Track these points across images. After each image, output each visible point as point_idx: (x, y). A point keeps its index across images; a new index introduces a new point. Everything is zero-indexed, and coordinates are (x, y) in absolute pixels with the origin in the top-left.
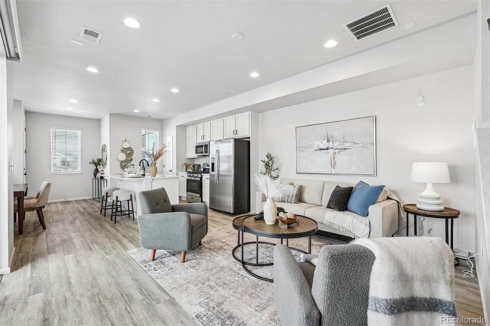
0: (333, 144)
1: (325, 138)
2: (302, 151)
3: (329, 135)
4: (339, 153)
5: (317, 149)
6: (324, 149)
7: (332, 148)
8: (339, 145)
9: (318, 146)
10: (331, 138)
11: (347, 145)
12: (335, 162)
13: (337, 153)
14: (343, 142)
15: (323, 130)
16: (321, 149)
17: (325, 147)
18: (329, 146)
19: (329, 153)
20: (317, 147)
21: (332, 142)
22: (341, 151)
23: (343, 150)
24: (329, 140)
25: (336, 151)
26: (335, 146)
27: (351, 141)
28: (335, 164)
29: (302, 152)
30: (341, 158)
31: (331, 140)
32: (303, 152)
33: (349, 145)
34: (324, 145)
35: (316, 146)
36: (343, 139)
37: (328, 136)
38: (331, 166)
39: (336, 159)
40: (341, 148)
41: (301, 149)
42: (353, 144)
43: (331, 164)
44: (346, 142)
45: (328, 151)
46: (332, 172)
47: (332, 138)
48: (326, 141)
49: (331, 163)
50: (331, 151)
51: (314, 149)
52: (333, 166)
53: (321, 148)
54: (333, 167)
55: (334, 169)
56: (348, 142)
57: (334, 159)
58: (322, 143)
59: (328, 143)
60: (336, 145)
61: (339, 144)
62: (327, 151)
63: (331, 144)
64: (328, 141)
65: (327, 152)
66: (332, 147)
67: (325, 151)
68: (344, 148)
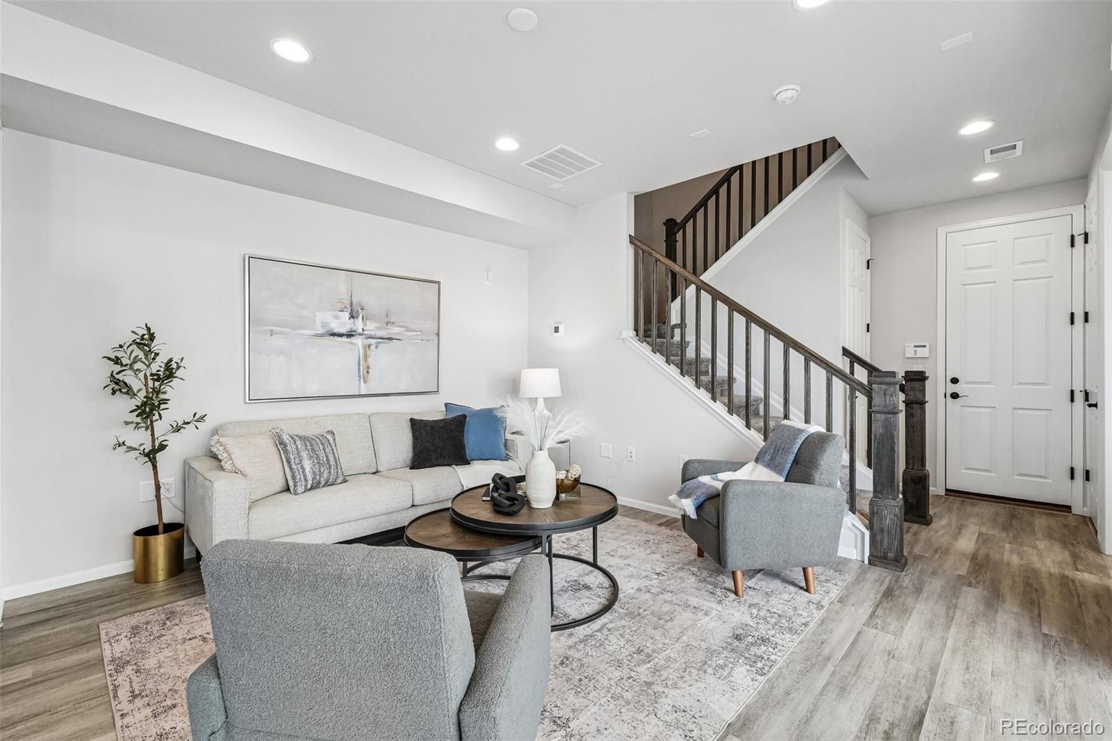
0: (365, 325)
1: (345, 307)
2: (272, 333)
3: (354, 301)
4: (377, 347)
5: (321, 331)
6: (341, 335)
7: (360, 335)
8: (376, 327)
9: (324, 324)
10: (360, 311)
11: (394, 330)
12: (368, 367)
13: (373, 348)
14: (387, 324)
15: (340, 286)
16: (334, 335)
17: (343, 330)
18: (354, 328)
19: (355, 344)
20: (322, 326)
21: (363, 319)
22: (381, 343)
23: (385, 341)
24: (354, 315)
25: (370, 341)
26: (370, 330)
27: (400, 324)
28: (368, 372)
29: (271, 335)
30: (382, 358)
31: (359, 316)
32: (274, 336)
33: (398, 331)
34: (342, 323)
35: (318, 325)
36: (387, 317)
37: (352, 304)
38: (359, 376)
39: (370, 360)
40: (381, 336)
41: (270, 328)
42: (407, 331)
43: (359, 373)
44: (393, 323)
45: (352, 340)
46: (360, 392)
47: (362, 309)
48: (347, 315)
49: (359, 369)
50: (359, 341)
51: (312, 332)
52: (364, 377)
53: (335, 331)
54: (362, 380)
55: (365, 382)
56: (397, 324)
57: (366, 360)
58: (336, 317)
59: (352, 320)
60: (371, 327)
61: (378, 325)
62: (348, 340)
63: (359, 325)
64: (353, 317)
65: (352, 343)
66: (361, 331)
67: (344, 339)
68: (387, 337)
